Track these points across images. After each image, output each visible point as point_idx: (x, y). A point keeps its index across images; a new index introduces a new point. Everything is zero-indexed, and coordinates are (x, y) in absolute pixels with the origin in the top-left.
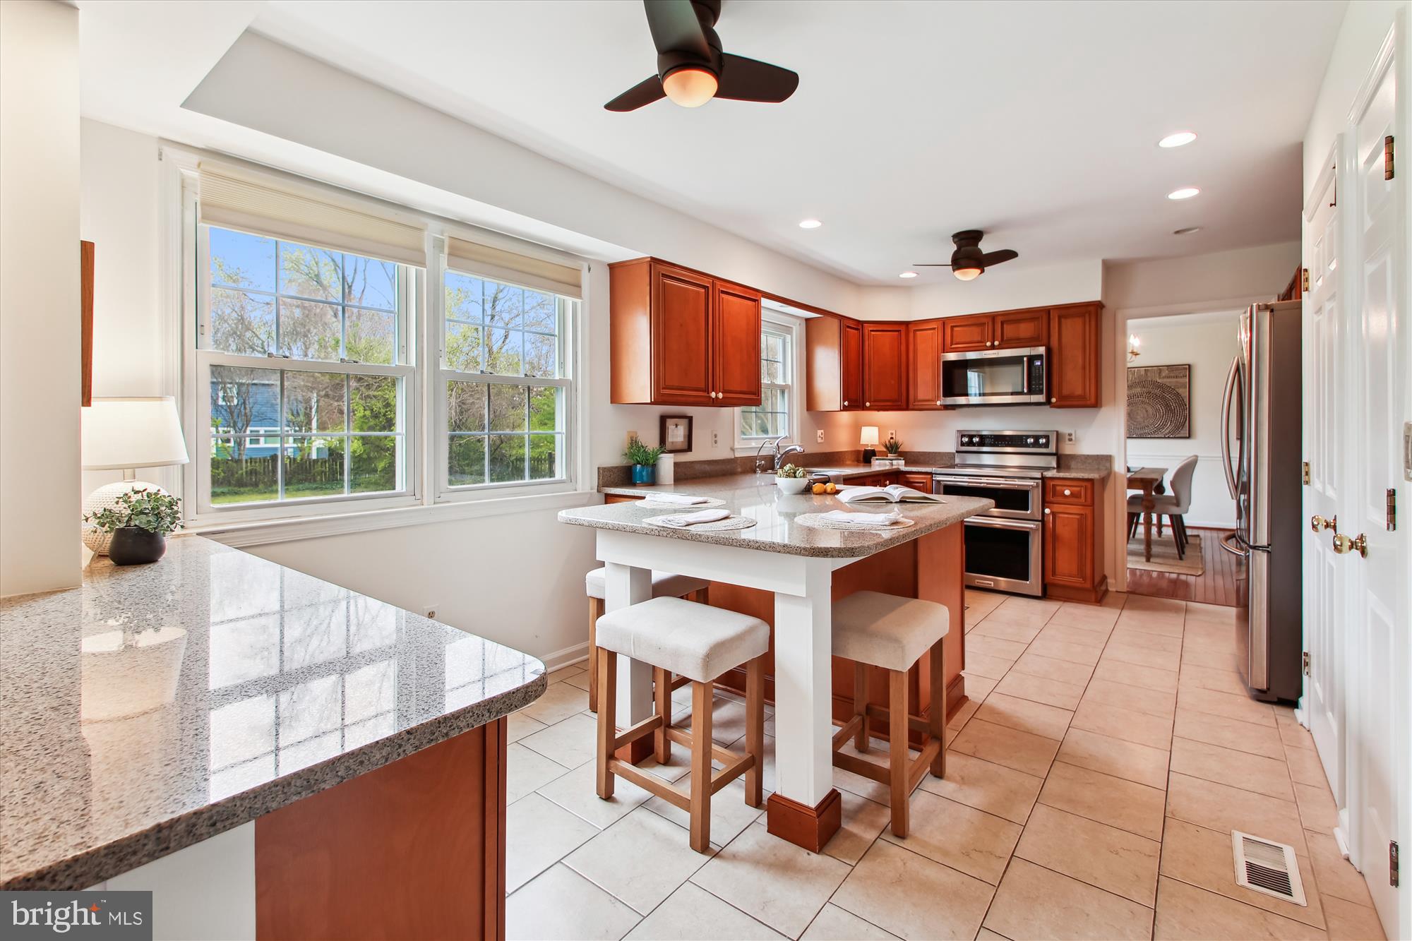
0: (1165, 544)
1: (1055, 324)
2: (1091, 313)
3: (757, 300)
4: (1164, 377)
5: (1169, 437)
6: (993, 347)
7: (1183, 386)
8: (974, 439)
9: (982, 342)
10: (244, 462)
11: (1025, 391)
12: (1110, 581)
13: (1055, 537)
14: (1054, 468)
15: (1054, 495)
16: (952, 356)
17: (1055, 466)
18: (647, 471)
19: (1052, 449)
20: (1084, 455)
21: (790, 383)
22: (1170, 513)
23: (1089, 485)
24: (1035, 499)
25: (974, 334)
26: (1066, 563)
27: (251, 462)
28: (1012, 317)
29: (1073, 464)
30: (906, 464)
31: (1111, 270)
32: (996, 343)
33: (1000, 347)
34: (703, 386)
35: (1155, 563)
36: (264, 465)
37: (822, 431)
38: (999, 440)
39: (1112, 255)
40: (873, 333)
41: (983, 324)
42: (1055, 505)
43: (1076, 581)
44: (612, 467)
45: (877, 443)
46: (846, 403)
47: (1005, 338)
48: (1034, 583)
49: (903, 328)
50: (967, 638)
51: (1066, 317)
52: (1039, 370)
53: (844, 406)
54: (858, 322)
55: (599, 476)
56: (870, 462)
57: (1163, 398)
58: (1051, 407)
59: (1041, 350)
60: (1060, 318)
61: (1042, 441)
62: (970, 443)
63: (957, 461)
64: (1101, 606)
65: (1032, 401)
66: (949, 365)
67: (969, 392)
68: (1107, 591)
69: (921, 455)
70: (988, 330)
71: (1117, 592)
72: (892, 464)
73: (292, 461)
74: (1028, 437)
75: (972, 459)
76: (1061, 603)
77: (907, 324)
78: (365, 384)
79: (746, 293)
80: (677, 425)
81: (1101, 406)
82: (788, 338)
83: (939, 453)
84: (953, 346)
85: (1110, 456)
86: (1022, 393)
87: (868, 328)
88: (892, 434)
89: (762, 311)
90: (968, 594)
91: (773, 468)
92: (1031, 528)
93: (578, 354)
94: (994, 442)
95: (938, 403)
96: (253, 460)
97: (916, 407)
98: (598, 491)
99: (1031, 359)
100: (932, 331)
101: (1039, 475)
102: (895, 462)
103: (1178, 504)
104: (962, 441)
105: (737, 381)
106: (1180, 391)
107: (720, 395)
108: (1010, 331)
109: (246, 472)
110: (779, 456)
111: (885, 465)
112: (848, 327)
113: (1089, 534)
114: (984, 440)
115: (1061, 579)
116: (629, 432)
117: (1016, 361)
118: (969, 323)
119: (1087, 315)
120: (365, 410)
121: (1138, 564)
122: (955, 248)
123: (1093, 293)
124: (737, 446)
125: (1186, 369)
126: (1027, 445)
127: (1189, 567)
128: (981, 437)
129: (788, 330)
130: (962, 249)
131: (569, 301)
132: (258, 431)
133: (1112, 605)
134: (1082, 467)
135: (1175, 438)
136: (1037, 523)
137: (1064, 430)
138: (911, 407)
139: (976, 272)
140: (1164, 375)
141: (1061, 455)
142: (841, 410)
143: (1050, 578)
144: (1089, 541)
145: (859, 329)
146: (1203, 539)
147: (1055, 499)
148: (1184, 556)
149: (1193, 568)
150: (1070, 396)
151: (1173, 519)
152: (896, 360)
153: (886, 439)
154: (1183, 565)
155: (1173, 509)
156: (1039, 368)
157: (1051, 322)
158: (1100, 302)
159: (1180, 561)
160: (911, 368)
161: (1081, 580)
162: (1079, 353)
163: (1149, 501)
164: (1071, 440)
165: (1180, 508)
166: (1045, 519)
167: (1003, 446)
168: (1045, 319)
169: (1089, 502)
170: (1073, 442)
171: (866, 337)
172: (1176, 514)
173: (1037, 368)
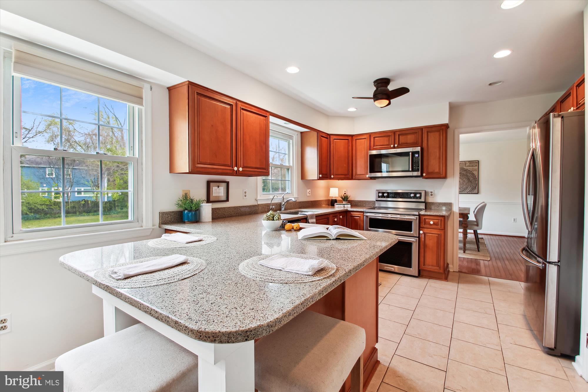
0: (471, 242)
1: (425, 136)
2: (443, 129)
3: (267, 117)
4: (467, 166)
5: (469, 193)
6: (394, 148)
7: (475, 170)
8: (384, 194)
9: (389, 145)
10: (70, 203)
11: (410, 170)
12: (450, 266)
13: (425, 245)
14: (424, 209)
15: (425, 224)
16: (374, 152)
18: (192, 214)
19: (423, 199)
20: (438, 203)
21: (292, 165)
22: (474, 230)
23: (442, 219)
24: (415, 226)
25: (385, 141)
26: (430, 259)
27: (73, 203)
28: (403, 132)
29: (433, 207)
30: (352, 207)
31: (453, 108)
32: (396, 145)
33: (398, 147)
34: (229, 163)
35: (468, 253)
36: (79, 204)
37: (310, 190)
38: (396, 195)
39: (454, 99)
40: (335, 140)
41: (389, 136)
42: (426, 229)
43: (436, 269)
44: (170, 212)
45: (338, 196)
46: (321, 176)
47: (400, 143)
48: (414, 270)
49: (350, 138)
50: (380, 307)
51: (431, 132)
52: (417, 159)
53: (320, 177)
54: (328, 134)
55: (160, 218)
57: (467, 175)
58: (423, 178)
59: (418, 149)
60: (428, 132)
61: (418, 195)
62: (383, 196)
63: (377, 205)
64: (447, 281)
65: (414, 175)
66: (372, 157)
67: (382, 171)
68: (449, 271)
69: (359, 202)
70: (392, 139)
71: (454, 271)
72: (344, 207)
73: (92, 202)
74: (411, 193)
75: (383, 204)
76: (427, 280)
77: (352, 136)
78: (121, 168)
79: (258, 111)
80: (218, 187)
81: (447, 178)
82: (291, 141)
83: (368, 201)
84: (375, 147)
85: (451, 203)
86: (409, 171)
87: (332, 138)
88: (345, 191)
89: (270, 124)
90: (381, 274)
91: (280, 210)
92: (413, 241)
93: (143, 141)
94: (394, 196)
95: (367, 176)
96: (74, 202)
97: (356, 178)
98: (159, 227)
99: (413, 153)
100: (364, 140)
101: (417, 213)
102: (346, 206)
103: (477, 225)
104: (379, 195)
105: (254, 162)
106: (474, 172)
107: (241, 169)
108: (403, 139)
109: (71, 207)
110: (284, 203)
111: (341, 207)
112: (322, 136)
113: (442, 244)
114: (389, 195)
115: (428, 267)
116: (183, 191)
117: (406, 154)
118: (383, 135)
119: (441, 131)
120: (120, 180)
121: (461, 255)
122: (375, 89)
123: (444, 120)
124: (259, 198)
125: (476, 162)
126: (411, 198)
127: (484, 256)
128: (388, 193)
129: (291, 137)
130: (379, 89)
131: (137, 107)
132: (81, 189)
133: (452, 281)
134: (437, 209)
135: (471, 193)
136: (416, 238)
137: (428, 190)
138: (354, 178)
139: (386, 102)
140: (467, 165)
141: (427, 203)
142: (318, 179)
143: (422, 266)
144: (442, 248)
145: (328, 138)
146: (485, 240)
147: (425, 226)
148: (480, 249)
149: (485, 256)
150: (432, 173)
151: (475, 233)
152: (346, 154)
153: (342, 194)
154: (481, 255)
155: (476, 228)
156: (417, 158)
157: (423, 135)
158: (447, 124)
159: (479, 252)
160: (354, 158)
161: (438, 268)
162: (437, 150)
163: (465, 224)
164: (432, 195)
165: (478, 227)
166: (420, 236)
167: (399, 198)
168: (420, 133)
169: (443, 228)
170: (433, 196)
171: (332, 142)
172: (476, 230)
173: (416, 158)
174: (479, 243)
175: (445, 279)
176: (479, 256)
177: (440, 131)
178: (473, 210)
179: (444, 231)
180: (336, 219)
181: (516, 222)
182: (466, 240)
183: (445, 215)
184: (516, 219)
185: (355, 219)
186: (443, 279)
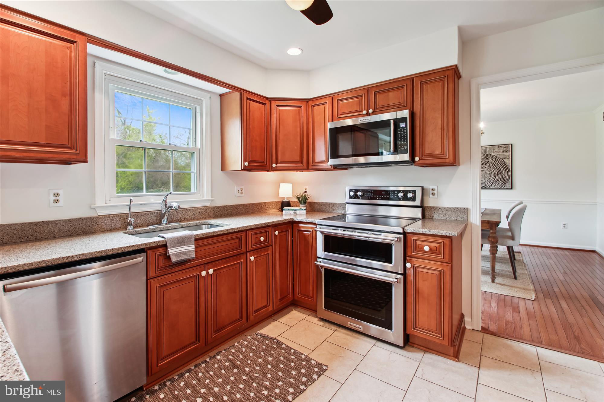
0: (502, 260)
1: (417, 91)
2: (449, 77)
4: (496, 152)
5: (499, 189)
6: (368, 114)
7: (508, 157)
8: (358, 193)
9: (361, 112)
11: (393, 151)
12: (467, 319)
13: (415, 290)
14: (419, 219)
15: (415, 249)
16: (337, 124)
17: (421, 217)
19: (418, 202)
20: (444, 208)
21: (200, 147)
22: (508, 246)
23: (447, 241)
24: (397, 252)
25: (354, 105)
26: (426, 318)
28: (383, 88)
29: (436, 216)
32: (371, 111)
33: (374, 113)
35: (499, 284)
37: (242, 187)
38: (376, 194)
40: (279, 108)
41: (360, 96)
42: (416, 259)
43: (436, 337)
45: (291, 196)
46: (246, 164)
47: (378, 107)
48: (396, 333)
49: (303, 104)
51: (427, 83)
52: (404, 131)
53: (245, 166)
54: (265, 97)
56: (283, 211)
57: (496, 164)
58: (416, 165)
59: (405, 113)
60: (422, 84)
61: (410, 195)
62: (356, 197)
64: (458, 361)
65: (398, 160)
68: (464, 328)
70: (364, 100)
71: (473, 330)
72: (295, 214)
74: (399, 191)
77: (307, 101)
81: (458, 165)
82: (198, 108)
84: (339, 117)
85: (467, 209)
87: (275, 104)
88: (306, 189)
92: (394, 281)
94: (374, 195)
95: (328, 164)
97: (313, 168)
99: (397, 122)
100: (324, 105)
101: (402, 230)
102: (298, 212)
103: (513, 238)
104: (350, 195)
106: (506, 160)
108: (381, 100)
111: (291, 214)
112: (250, 99)
113: (447, 291)
114: (365, 194)
115: (421, 332)
117: (384, 125)
118: (351, 96)
123: (452, 60)
124: (100, 204)
125: (509, 147)
126: (399, 199)
127: (524, 289)
128: (364, 191)
133: (468, 359)
134: (443, 218)
135: (503, 189)
136: (400, 276)
137: (428, 186)
138: (310, 167)
140: (496, 150)
141: (426, 207)
142: (242, 170)
143: (410, 330)
144: (447, 299)
145: (266, 104)
146: (523, 255)
147: (414, 254)
148: (517, 274)
149: (527, 290)
150: (431, 156)
151: (510, 249)
152: (298, 130)
153: (300, 192)
154: (519, 286)
155: (510, 243)
156: (404, 129)
157: (415, 88)
158: (456, 66)
159: (516, 280)
160: (310, 136)
161: (440, 336)
162: (438, 115)
163: (494, 238)
164: (433, 194)
165: (514, 241)
166: (407, 272)
167: (380, 200)
168: (409, 87)
169: (447, 259)
170: (436, 196)
171: (273, 111)
172: (511, 245)
173: (402, 130)
174: (515, 261)
175: (453, 356)
176: (516, 289)
177: (443, 80)
178: (507, 214)
179: (450, 265)
180: (262, 239)
181: (567, 228)
182: (497, 255)
183: (451, 235)
184: (567, 223)
185: (304, 234)
186: (450, 356)
